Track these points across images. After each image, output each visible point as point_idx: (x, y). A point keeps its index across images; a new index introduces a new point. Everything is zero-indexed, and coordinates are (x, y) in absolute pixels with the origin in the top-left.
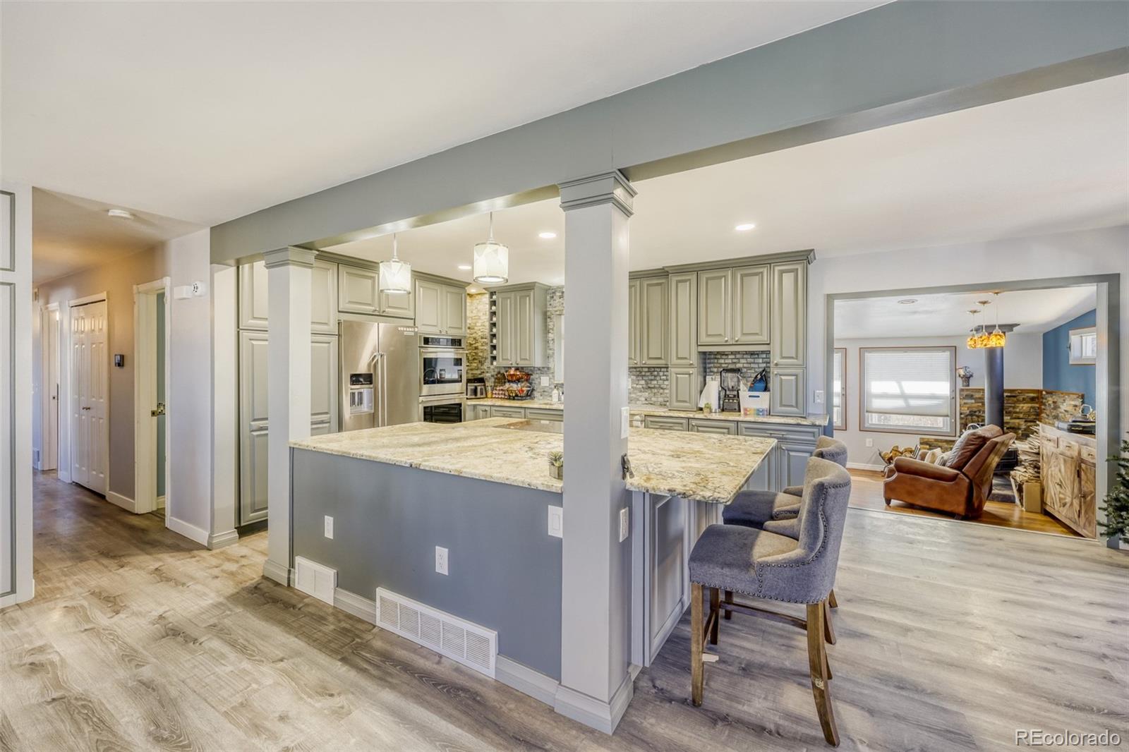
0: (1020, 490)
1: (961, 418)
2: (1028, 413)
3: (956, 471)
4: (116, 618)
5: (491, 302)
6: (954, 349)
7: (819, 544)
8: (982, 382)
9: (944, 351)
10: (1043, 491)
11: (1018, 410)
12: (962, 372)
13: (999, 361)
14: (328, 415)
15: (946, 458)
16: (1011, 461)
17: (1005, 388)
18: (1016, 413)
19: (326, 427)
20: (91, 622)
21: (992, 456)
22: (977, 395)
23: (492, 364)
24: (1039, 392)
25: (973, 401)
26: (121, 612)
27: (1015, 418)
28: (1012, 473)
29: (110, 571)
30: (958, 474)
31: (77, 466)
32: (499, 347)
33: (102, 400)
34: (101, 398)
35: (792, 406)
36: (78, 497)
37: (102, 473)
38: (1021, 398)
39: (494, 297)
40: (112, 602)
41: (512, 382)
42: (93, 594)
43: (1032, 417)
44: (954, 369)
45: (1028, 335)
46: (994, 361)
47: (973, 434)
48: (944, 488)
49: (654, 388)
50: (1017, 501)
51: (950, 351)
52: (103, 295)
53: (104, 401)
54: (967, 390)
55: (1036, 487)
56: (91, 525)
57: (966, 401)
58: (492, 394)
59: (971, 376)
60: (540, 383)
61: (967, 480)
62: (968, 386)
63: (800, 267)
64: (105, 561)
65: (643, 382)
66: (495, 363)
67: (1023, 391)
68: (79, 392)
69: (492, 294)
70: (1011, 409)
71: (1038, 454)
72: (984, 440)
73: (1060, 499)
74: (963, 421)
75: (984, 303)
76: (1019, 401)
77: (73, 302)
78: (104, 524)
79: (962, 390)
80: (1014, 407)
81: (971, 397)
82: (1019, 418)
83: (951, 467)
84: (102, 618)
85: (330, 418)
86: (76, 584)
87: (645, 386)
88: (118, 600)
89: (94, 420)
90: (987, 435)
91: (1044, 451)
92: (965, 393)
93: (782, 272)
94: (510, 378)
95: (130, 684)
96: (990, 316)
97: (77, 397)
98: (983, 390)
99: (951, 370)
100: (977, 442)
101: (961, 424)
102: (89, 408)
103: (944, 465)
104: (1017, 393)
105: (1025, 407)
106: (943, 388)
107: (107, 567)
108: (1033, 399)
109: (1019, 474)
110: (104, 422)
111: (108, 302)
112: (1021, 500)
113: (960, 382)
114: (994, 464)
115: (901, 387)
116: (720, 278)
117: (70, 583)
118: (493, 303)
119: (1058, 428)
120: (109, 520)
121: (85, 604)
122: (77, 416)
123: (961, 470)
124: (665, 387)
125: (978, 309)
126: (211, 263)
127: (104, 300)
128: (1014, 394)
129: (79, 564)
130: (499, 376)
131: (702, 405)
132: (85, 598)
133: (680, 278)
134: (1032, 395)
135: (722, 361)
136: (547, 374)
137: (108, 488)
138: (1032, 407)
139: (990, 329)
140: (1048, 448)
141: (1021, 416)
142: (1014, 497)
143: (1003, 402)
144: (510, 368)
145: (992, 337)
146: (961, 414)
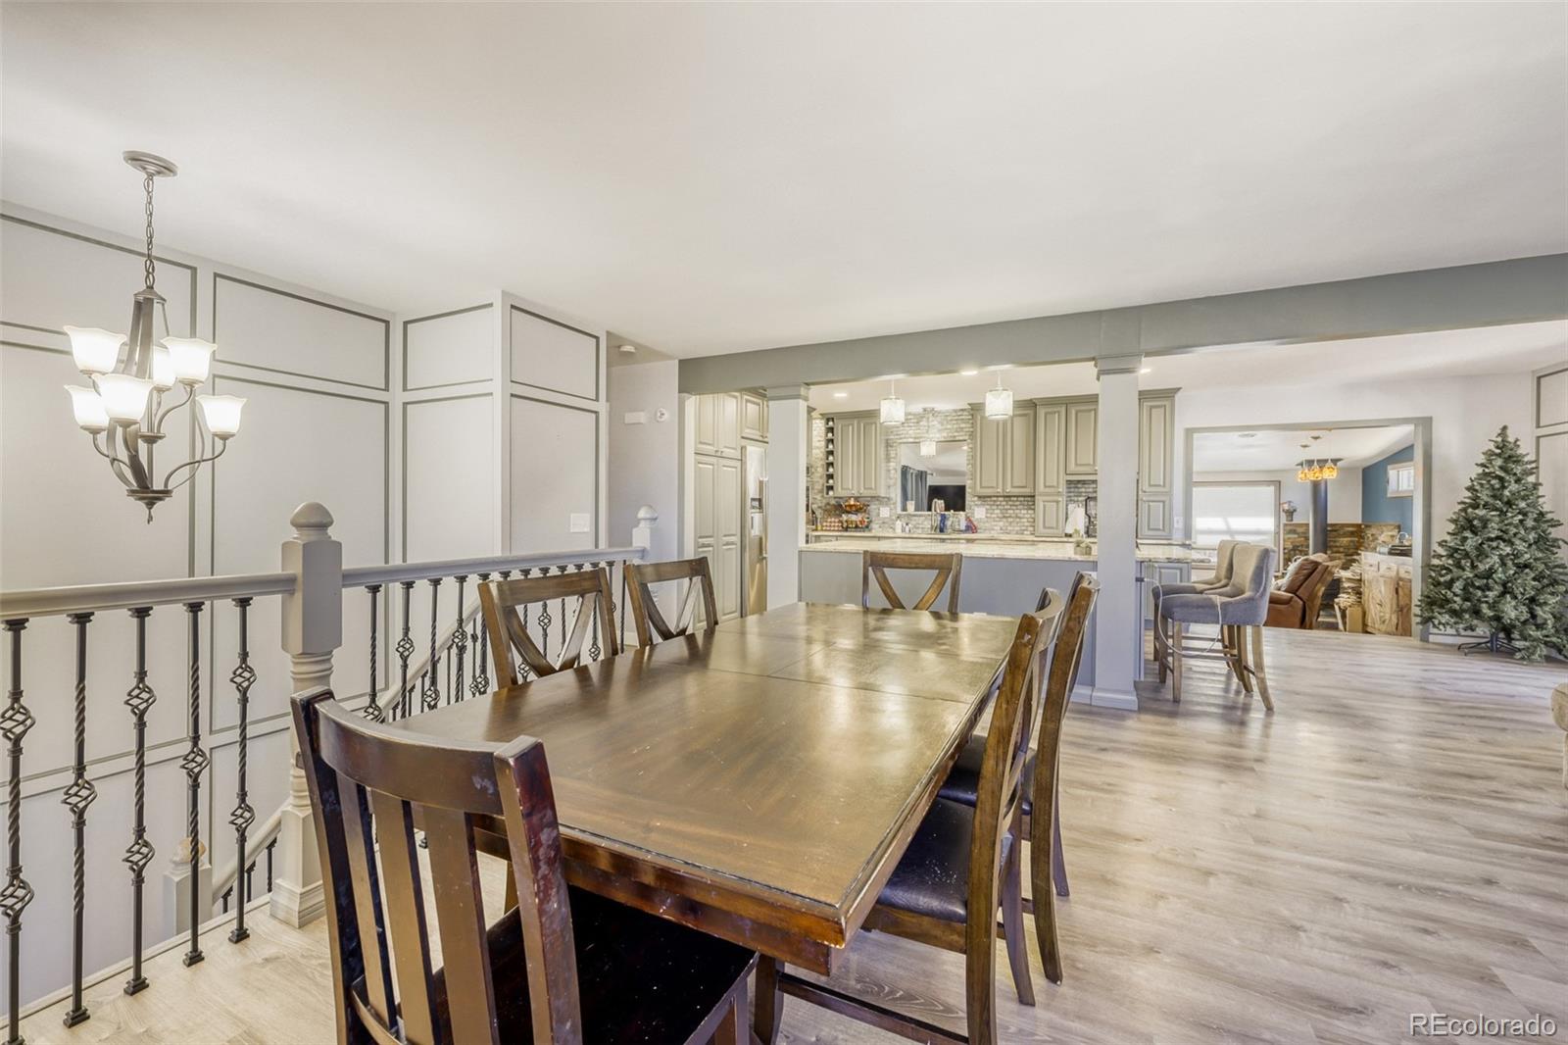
0: (1344, 616)
1: (1284, 553)
2: (1347, 547)
3: (1290, 595)
5: (828, 428)
6: (1278, 484)
7: (1262, 589)
8: (1306, 517)
9: (1269, 485)
10: (1364, 614)
11: (1338, 544)
12: (1286, 507)
13: (1323, 495)
15: (1280, 584)
16: (1335, 588)
17: (1329, 522)
18: (1336, 547)
21: (1319, 585)
22: (1300, 530)
23: (827, 494)
24: (1359, 526)
25: (1296, 536)
27: (1336, 552)
28: (1336, 600)
30: (1292, 598)
32: (838, 477)
35: (1159, 530)
38: (1341, 532)
39: (831, 423)
41: (849, 512)
43: (1352, 551)
44: (1279, 504)
45: (1347, 471)
46: (1318, 492)
47: (1306, 560)
48: (1280, 611)
49: (1010, 517)
50: (1341, 626)
51: (1275, 486)
54: (1290, 525)
55: (1358, 611)
57: (1289, 536)
58: (822, 526)
59: (1295, 510)
60: (878, 515)
61: (1301, 603)
62: (1292, 520)
63: (1167, 403)
65: (998, 511)
66: (831, 493)
67: (1344, 525)
69: (828, 420)
70: (1332, 544)
71: (1360, 580)
72: (1316, 564)
73: (1381, 617)
74: (1286, 556)
75: (1316, 438)
76: (1340, 536)
79: (1285, 525)
80: (1335, 542)
81: (1294, 532)
82: (1339, 552)
83: (1285, 591)
87: (1000, 515)
90: (1320, 560)
91: (1366, 577)
92: (1289, 528)
93: (1151, 407)
94: (848, 509)
96: (1317, 451)
98: (1308, 525)
99: (1275, 505)
100: (1310, 567)
101: (1285, 559)
103: (1279, 590)
104: (1337, 528)
105: (1345, 540)
106: (1268, 523)
108: (1352, 534)
109: (1344, 600)
112: (1344, 623)
113: (1283, 516)
114: (1320, 594)
115: (1227, 523)
116: (1090, 410)
118: (831, 430)
119: (1380, 553)
123: (1295, 593)
124: (1021, 515)
125: (1309, 444)
126: (680, 392)
128: (1337, 529)
130: (828, 507)
131: (1069, 531)
133: (1050, 410)
134: (1351, 529)
135: (1083, 490)
136: (887, 505)
138: (1351, 541)
139: (1322, 463)
140: (1369, 575)
141: (1341, 550)
142: (1337, 623)
143: (1327, 536)
144: (850, 498)
145: (1325, 469)
146: (1284, 549)
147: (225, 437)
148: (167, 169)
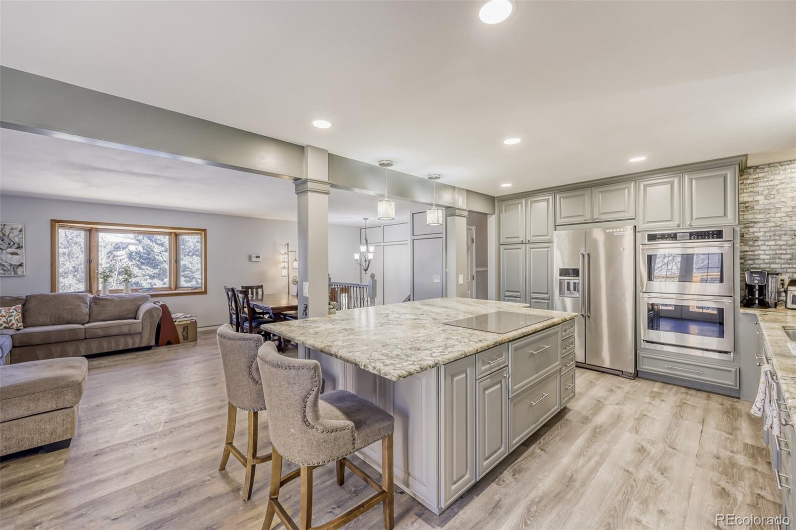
14: (548, 295)
19: (546, 303)
85: (549, 296)
148: (367, 219)
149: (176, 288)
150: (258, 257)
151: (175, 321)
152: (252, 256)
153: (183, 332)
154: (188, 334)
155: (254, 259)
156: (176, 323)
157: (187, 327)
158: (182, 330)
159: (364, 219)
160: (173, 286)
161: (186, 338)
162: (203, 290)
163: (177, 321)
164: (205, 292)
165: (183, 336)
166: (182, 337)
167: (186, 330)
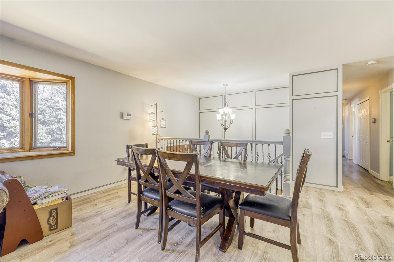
4: (367, 209)
20: (359, 206)
26: (370, 208)
29: (367, 194)
31: (359, 159)
33: (367, 136)
34: (367, 135)
36: (359, 169)
37: (367, 162)
40: (367, 204)
42: (360, 198)
52: (368, 98)
53: (368, 136)
56: (362, 178)
64: (366, 190)
68: (360, 133)
77: (358, 103)
78: (367, 179)
84: (363, 206)
86: (355, 193)
88: (369, 203)
89: (365, 143)
95: (370, 231)
97: (359, 135)
102: (363, 139)
107: (366, 192)
110: (368, 144)
111: (370, 100)
117: (353, 192)
120: (369, 179)
121: (358, 200)
122: (359, 142)
127: (368, 100)
129: (357, 188)
132: (357, 198)
137: (369, 168)
147: (233, 120)
148: (227, 85)
149: (31, 148)
150: (129, 115)
151: (35, 204)
152: (124, 113)
153: (49, 218)
154: (57, 221)
155: (125, 117)
156: (36, 207)
157: (56, 209)
158: (48, 216)
159: (224, 85)
160: (26, 146)
161: (53, 228)
162: (70, 150)
163: (39, 202)
164: (73, 153)
165: (50, 224)
166: (48, 226)
167: (54, 214)
